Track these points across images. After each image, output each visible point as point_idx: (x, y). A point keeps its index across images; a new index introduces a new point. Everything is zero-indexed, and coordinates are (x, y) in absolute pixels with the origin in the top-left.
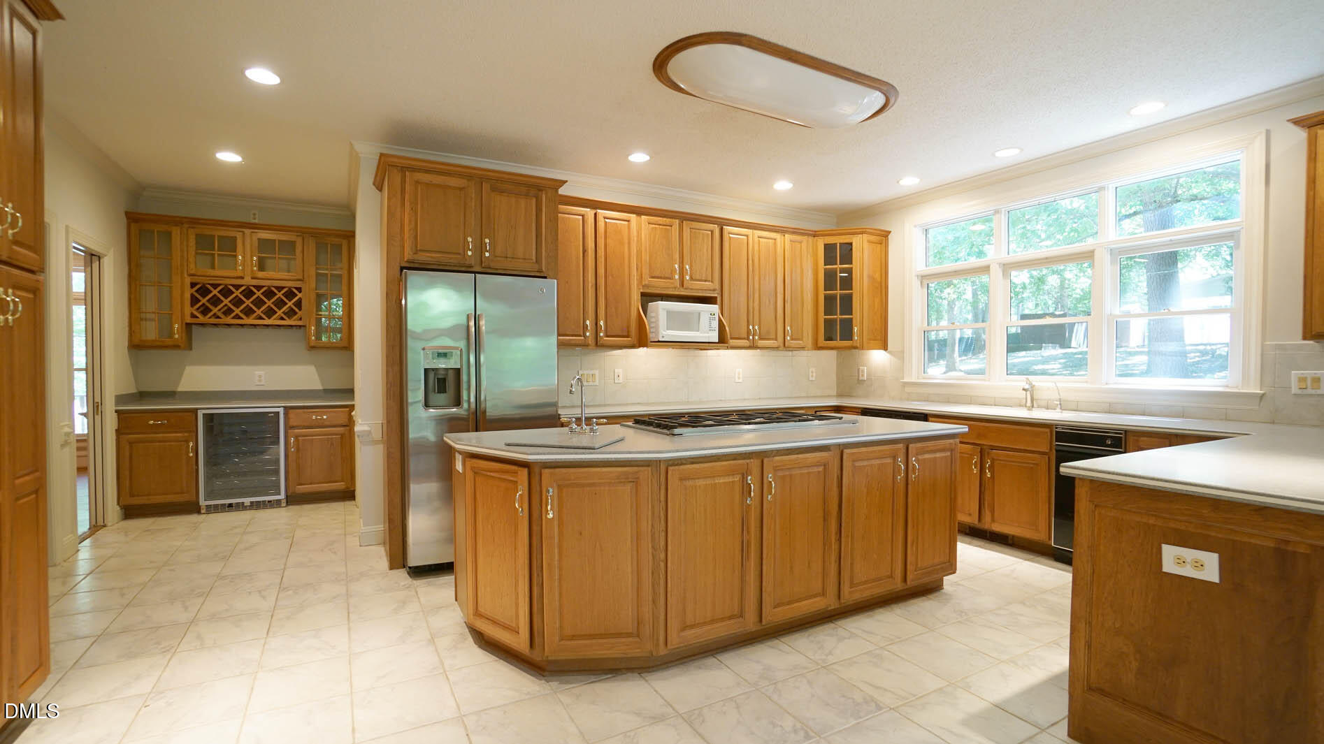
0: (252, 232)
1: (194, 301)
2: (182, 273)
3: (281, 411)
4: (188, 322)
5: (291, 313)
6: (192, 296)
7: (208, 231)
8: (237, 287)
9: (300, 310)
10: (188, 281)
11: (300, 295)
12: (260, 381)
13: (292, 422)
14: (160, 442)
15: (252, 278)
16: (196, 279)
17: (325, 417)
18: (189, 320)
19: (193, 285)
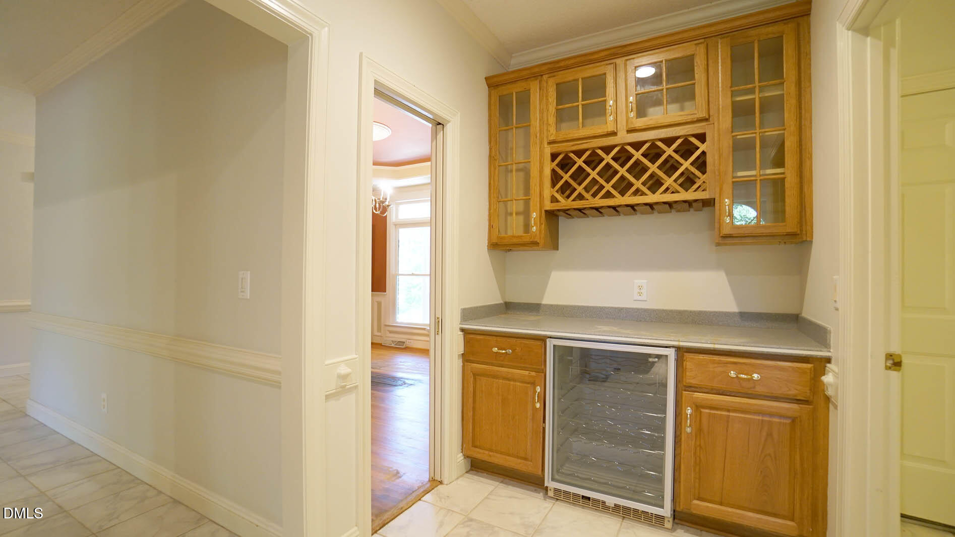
0: (627, 60)
1: (555, 178)
2: (541, 143)
3: (671, 353)
4: (548, 208)
5: (688, 181)
6: (553, 171)
7: (567, 76)
8: (607, 150)
9: (704, 173)
10: (548, 151)
11: (702, 147)
12: (640, 294)
13: (691, 377)
14: (504, 378)
15: (629, 131)
16: (557, 148)
17: (756, 376)
18: (549, 206)
19: (554, 156)
